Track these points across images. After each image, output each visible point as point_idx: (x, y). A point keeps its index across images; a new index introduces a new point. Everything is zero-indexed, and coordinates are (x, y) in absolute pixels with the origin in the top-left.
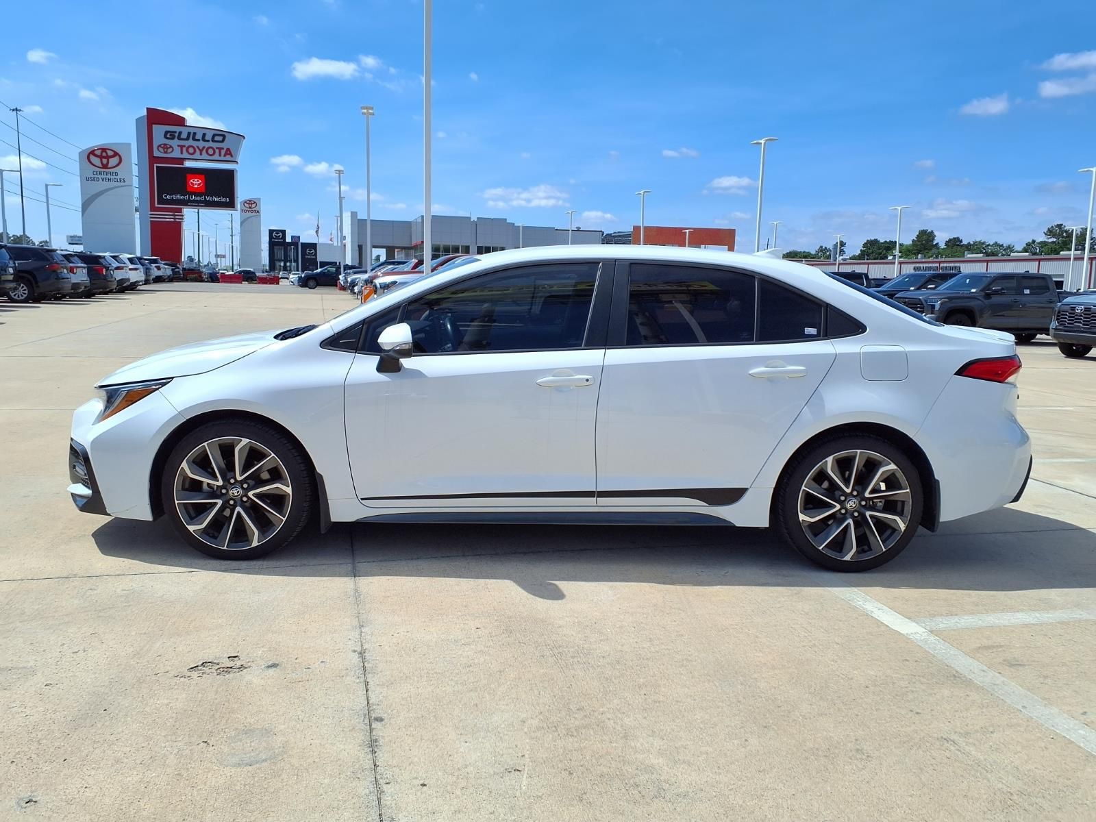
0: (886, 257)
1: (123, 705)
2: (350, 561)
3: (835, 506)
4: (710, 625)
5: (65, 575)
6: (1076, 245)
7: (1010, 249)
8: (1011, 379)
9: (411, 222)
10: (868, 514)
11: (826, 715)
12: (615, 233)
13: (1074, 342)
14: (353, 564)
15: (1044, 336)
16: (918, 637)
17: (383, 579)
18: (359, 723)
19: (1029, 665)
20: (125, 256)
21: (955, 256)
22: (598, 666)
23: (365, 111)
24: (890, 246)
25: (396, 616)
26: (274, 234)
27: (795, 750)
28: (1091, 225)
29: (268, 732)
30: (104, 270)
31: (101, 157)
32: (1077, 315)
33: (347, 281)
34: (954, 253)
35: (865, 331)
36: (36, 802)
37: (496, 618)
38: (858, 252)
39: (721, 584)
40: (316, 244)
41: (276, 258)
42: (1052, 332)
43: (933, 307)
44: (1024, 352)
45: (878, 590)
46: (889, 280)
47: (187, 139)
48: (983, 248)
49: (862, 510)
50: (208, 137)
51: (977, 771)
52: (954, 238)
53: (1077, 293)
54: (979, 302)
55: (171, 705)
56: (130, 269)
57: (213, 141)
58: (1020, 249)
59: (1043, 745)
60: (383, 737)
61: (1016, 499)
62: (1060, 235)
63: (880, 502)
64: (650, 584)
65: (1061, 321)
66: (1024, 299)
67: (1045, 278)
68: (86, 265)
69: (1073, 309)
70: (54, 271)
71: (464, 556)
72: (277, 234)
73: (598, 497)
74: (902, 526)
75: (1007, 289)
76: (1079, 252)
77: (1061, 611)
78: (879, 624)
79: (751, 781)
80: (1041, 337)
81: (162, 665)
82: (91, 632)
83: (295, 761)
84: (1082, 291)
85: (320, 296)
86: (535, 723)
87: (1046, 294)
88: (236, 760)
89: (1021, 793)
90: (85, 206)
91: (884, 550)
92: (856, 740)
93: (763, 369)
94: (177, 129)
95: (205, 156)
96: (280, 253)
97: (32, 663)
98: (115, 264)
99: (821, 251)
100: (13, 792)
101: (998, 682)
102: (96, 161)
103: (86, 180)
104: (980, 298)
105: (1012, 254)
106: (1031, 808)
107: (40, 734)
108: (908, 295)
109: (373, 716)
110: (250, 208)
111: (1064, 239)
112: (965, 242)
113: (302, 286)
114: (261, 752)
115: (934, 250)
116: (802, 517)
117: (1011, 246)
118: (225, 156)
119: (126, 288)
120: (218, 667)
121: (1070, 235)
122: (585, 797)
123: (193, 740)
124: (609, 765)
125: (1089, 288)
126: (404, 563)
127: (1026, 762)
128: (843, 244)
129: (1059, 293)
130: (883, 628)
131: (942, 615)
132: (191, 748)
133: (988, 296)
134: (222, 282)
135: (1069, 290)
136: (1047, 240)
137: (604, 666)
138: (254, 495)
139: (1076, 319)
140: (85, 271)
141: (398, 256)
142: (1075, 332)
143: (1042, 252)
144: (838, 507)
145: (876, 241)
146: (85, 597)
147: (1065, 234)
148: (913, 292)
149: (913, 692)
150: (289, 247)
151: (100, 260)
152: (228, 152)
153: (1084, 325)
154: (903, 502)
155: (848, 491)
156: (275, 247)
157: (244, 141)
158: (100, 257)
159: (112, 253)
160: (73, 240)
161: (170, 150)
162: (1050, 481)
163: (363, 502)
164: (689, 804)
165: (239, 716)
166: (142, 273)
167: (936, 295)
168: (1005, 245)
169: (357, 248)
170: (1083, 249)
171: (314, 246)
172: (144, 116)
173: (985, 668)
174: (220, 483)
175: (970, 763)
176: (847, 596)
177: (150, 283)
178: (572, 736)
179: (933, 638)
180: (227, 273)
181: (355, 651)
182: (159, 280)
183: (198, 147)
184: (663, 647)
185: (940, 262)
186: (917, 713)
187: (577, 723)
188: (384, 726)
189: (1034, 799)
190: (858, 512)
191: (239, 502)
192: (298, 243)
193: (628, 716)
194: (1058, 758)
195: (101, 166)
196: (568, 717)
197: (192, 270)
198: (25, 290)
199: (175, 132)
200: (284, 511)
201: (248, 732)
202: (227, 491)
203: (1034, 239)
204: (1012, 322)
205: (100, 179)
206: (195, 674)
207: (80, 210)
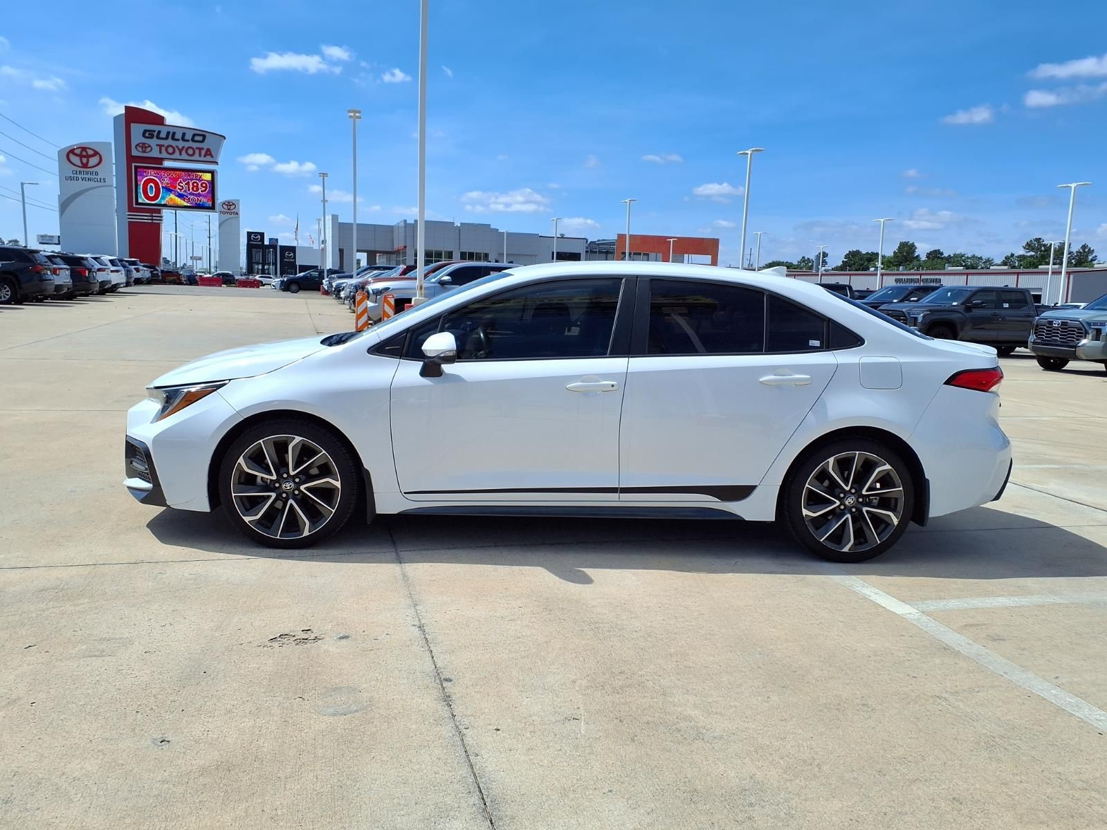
0: (868, 269)
1: (220, 668)
2: (394, 550)
3: (835, 503)
4: (727, 606)
5: (134, 561)
6: (1054, 259)
7: (989, 262)
8: (994, 389)
9: (392, 226)
10: (865, 509)
11: (835, 678)
12: (599, 241)
13: (1053, 355)
14: (396, 552)
15: (1022, 349)
16: (911, 616)
17: (427, 565)
18: (431, 682)
19: (1009, 639)
20: (106, 258)
21: (935, 269)
22: (633, 639)
23: (352, 114)
24: (872, 257)
25: (445, 597)
26: (252, 236)
27: (810, 704)
28: (1069, 239)
29: (353, 690)
30: (87, 272)
31: (81, 156)
32: (1054, 329)
33: (332, 286)
34: (935, 265)
35: (864, 343)
36: (168, 741)
37: (534, 599)
38: (840, 263)
39: (733, 571)
40: (295, 247)
41: (254, 261)
42: (1030, 345)
43: (916, 319)
44: (1005, 364)
45: (874, 578)
46: (872, 292)
47: (167, 138)
48: (963, 261)
49: (859, 506)
50: (188, 137)
51: (965, 720)
52: (935, 251)
53: (1055, 308)
54: (960, 315)
55: (262, 668)
56: (112, 271)
57: (193, 140)
58: (999, 262)
59: (1020, 701)
60: (455, 694)
61: (997, 498)
62: (1039, 249)
63: (876, 499)
64: (669, 571)
65: (1040, 335)
66: (1003, 312)
67: (1024, 292)
68: (68, 267)
69: (1051, 323)
70: (38, 273)
71: (496, 546)
72: (256, 236)
73: (621, 493)
74: (896, 521)
75: (986, 302)
76: (1057, 266)
77: (1036, 596)
78: (877, 606)
79: (775, 728)
80: (1020, 350)
81: (244, 637)
82: (172, 609)
83: (382, 712)
84: (1059, 305)
85: (304, 300)
86: (584, 683)
87: (1024, 308)
88: (331, 710)
89: (1002, 737)
90: (64, 206)
91: (879, 542)
92: (863, 697)
93: (772, 377)
94: (156, 128)
95: (184, 156)
96: (258, 256)
97: (127, 635)
98: (97, 266)
99: (804, 261)
100: (146, 734)
101: (982, 653)
102: (76, 160)
103: (65, 179)
104: (961, 311)
105: (991, 267)
106: (1010, 748)
107: (153, 690)
108: (891, 307)
109: (443, 677)
110: (229, 209)
111: (1042, 253)
112: (946, 255)
113: (284, 290)
114: (351, 705)
115: (915, 262)
116: (805, 512)
117: (991, 259)
118: (205, 156)
119: (107, 289)
120: (295, 638)
121: (1048, 249)
122: (636, 738)
123: (290, 695)
124: (653, 715)
125: (1066, 302)
126: (442, 551)
127: (1006, 714)
128: (825, 255)
129: (1037, 307)
130: (881, 610)
131: (931, 599)
132: (290, 701)
133: (968, 309)
134: (201, 285)
135: (1046, 304)
136: (1026, 254)
137: (638, 639)
138: (306, 489)
139: (1054, 333)
140: (68, 273)
141: (380, 261)
142: (1052, 345)
143: (1021, 265)
144: (838, 503)
145: (858, 252)
146: (157, 580)
147: (1043, 248)
148: (896, 304)
149: (909, 660)
150: (267, 250)
151: (82, 261)
152: (208, 153)
153: (1061, 338)
154: (896, 499)
155: (847, 489)
156: (253, 250)
157: (225, 141)
158: (82, 258)
159: (93, 254)
160: (45, 240)
161: (149, 149)
162: (1028, 484)
163: (406, 495)
164: (724, 744)
165: (325, 677)
166: (124, 275)
167: (919, 308)
168: (983, 258)
169: (338, 252)
170: (1061, 264)
171: (292, 249)
172: (121, 115)
173: (971, 642)
174: (274, 477)
175: (959, 714)
176: (847, 582)
177: (131, 286)
178: (618, 693)
179: (924, 618)
180: (205, 276)
181: (414, 625)
182: (138, 282)
183: (177, 147)
184: (687, 623)
185: (921, 275)
186: (914, 677)
187: (620, 683)
188: (454, 685)
189: (1012, 741)
190: (856, 508)
191: (290, 496)
192: (276, 246)
193: (664, 679)
194: (1033, 711)
195: (81, 165)
196: (612, 679)
197: (170, 272)
198: (8, 291)
199: (154, 131)
200: (334, 504)
201: (336, 689)
202: (280, 485)
203: (1013, 253)
204: (993, 335)
205: (80, 179)
206: (276, 644)
207: (58, 209)
